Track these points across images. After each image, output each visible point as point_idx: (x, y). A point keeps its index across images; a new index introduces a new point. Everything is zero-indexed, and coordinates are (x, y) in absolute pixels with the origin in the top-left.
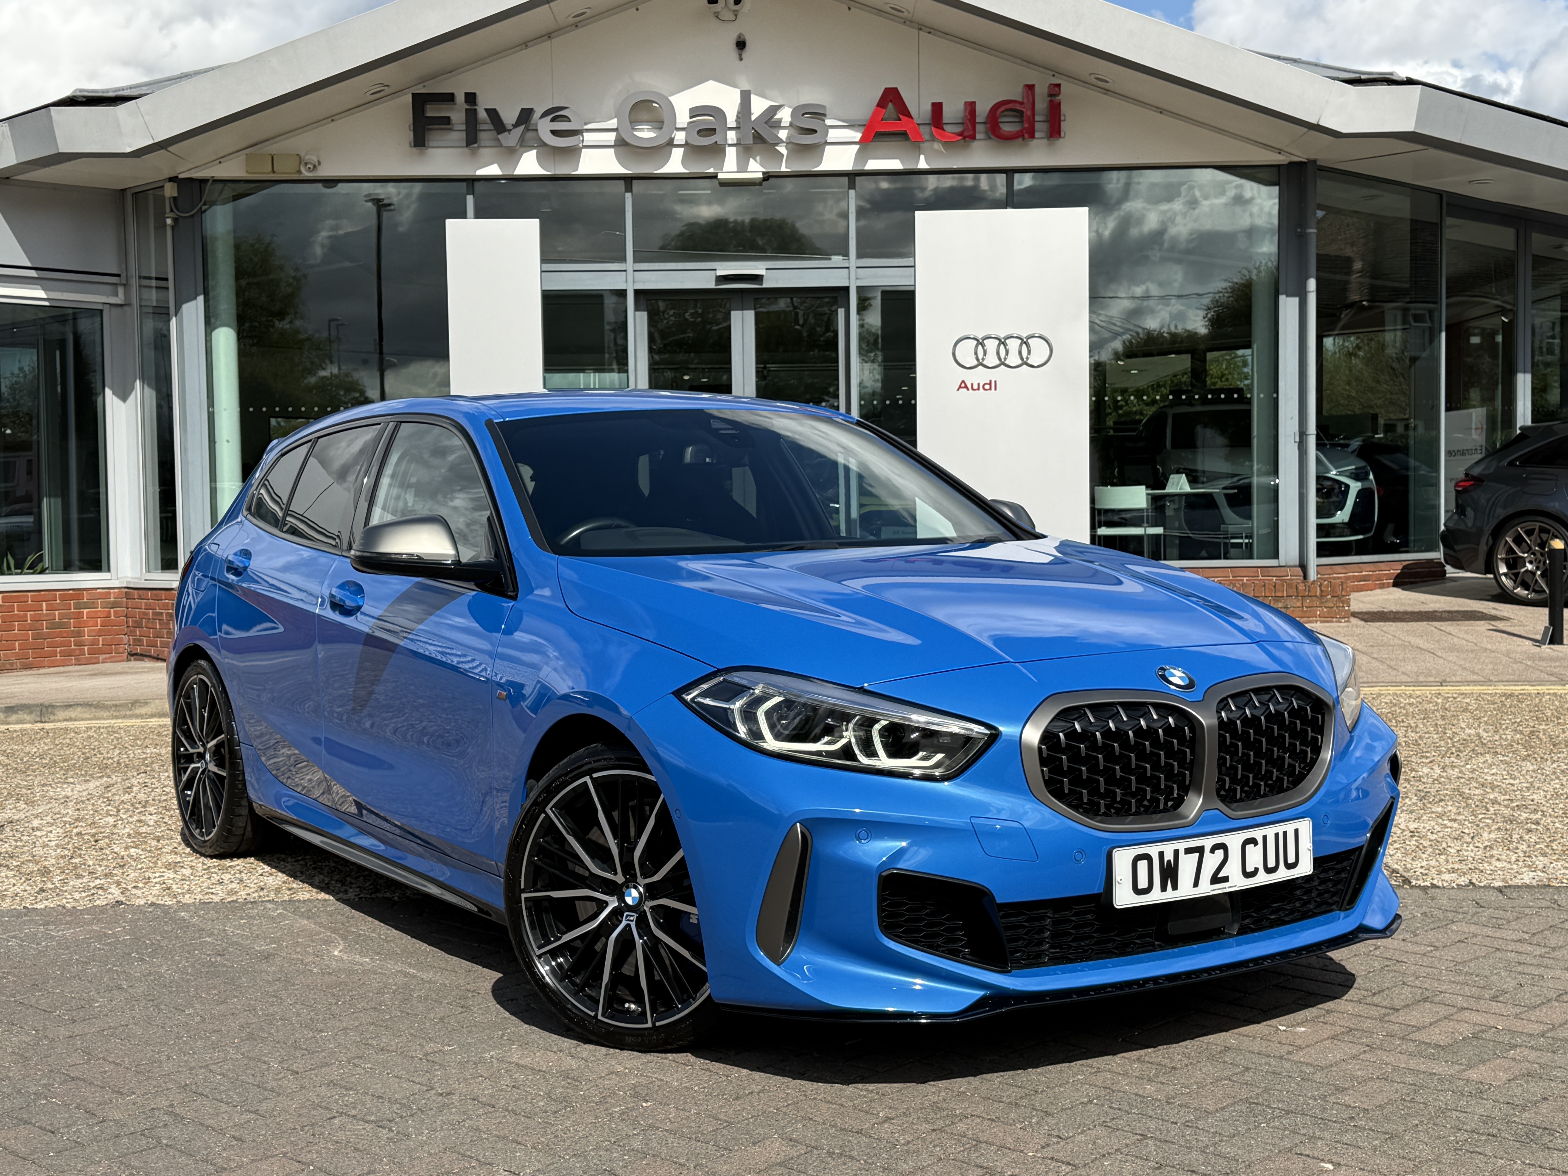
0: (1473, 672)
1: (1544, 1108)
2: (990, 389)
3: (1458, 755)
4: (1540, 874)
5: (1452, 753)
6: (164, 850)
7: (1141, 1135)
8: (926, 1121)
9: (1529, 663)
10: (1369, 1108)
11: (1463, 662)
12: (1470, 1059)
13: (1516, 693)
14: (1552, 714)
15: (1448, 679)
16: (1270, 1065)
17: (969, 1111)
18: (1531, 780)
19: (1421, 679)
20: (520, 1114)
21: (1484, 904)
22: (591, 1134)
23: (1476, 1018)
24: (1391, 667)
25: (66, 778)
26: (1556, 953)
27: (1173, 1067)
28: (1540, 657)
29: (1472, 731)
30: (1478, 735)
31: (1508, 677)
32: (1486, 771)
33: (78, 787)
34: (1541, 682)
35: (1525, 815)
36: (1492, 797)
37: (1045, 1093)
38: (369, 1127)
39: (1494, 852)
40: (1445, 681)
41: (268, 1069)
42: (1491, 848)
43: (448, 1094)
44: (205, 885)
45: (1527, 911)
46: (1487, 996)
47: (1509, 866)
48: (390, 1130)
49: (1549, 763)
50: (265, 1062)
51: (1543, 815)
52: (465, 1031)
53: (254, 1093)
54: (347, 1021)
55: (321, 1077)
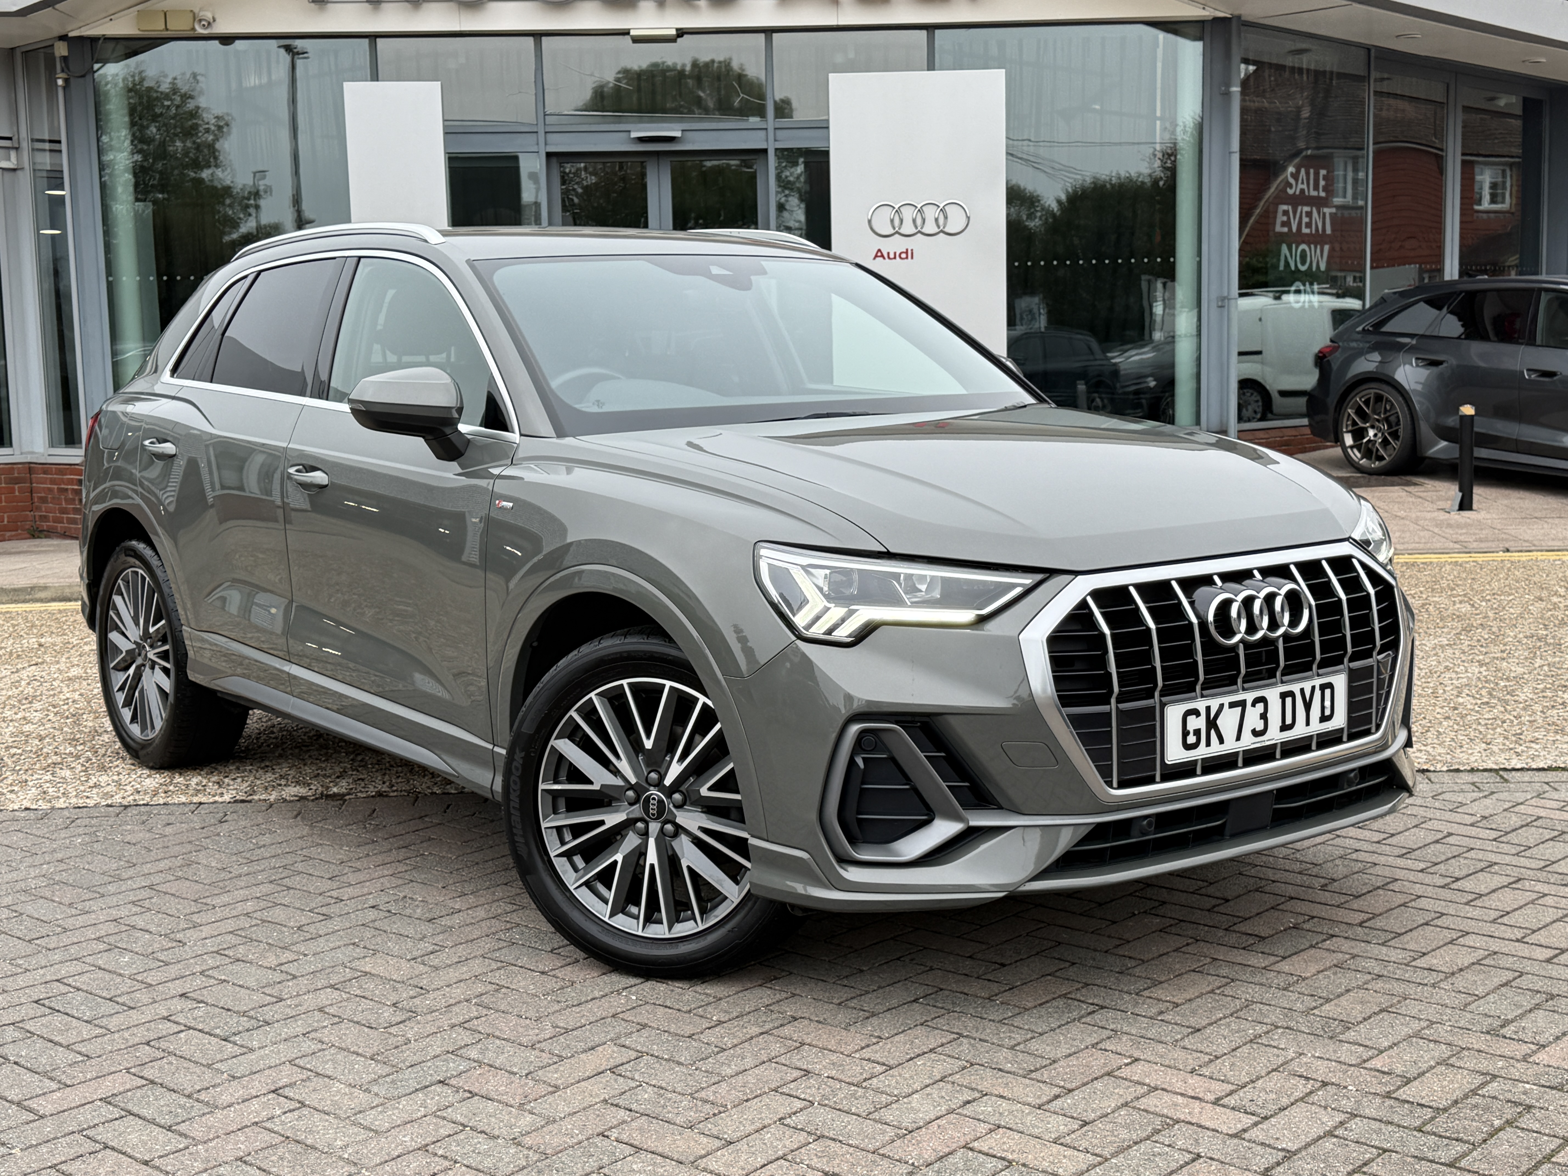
2: (906, 256)
8: (756, 1024)
9: (1436, 530)
10: (1179, 1001)
12: (1286, 950)
13: (1419, 562)
28: (1449, 524)
34: (1445, 551)
37: (875, 993)
38: (214, 1040)
43: (296, 1006)
52: (321, 940)
53: (108, 1008)
54: (206, 931)
55: (174, 989)
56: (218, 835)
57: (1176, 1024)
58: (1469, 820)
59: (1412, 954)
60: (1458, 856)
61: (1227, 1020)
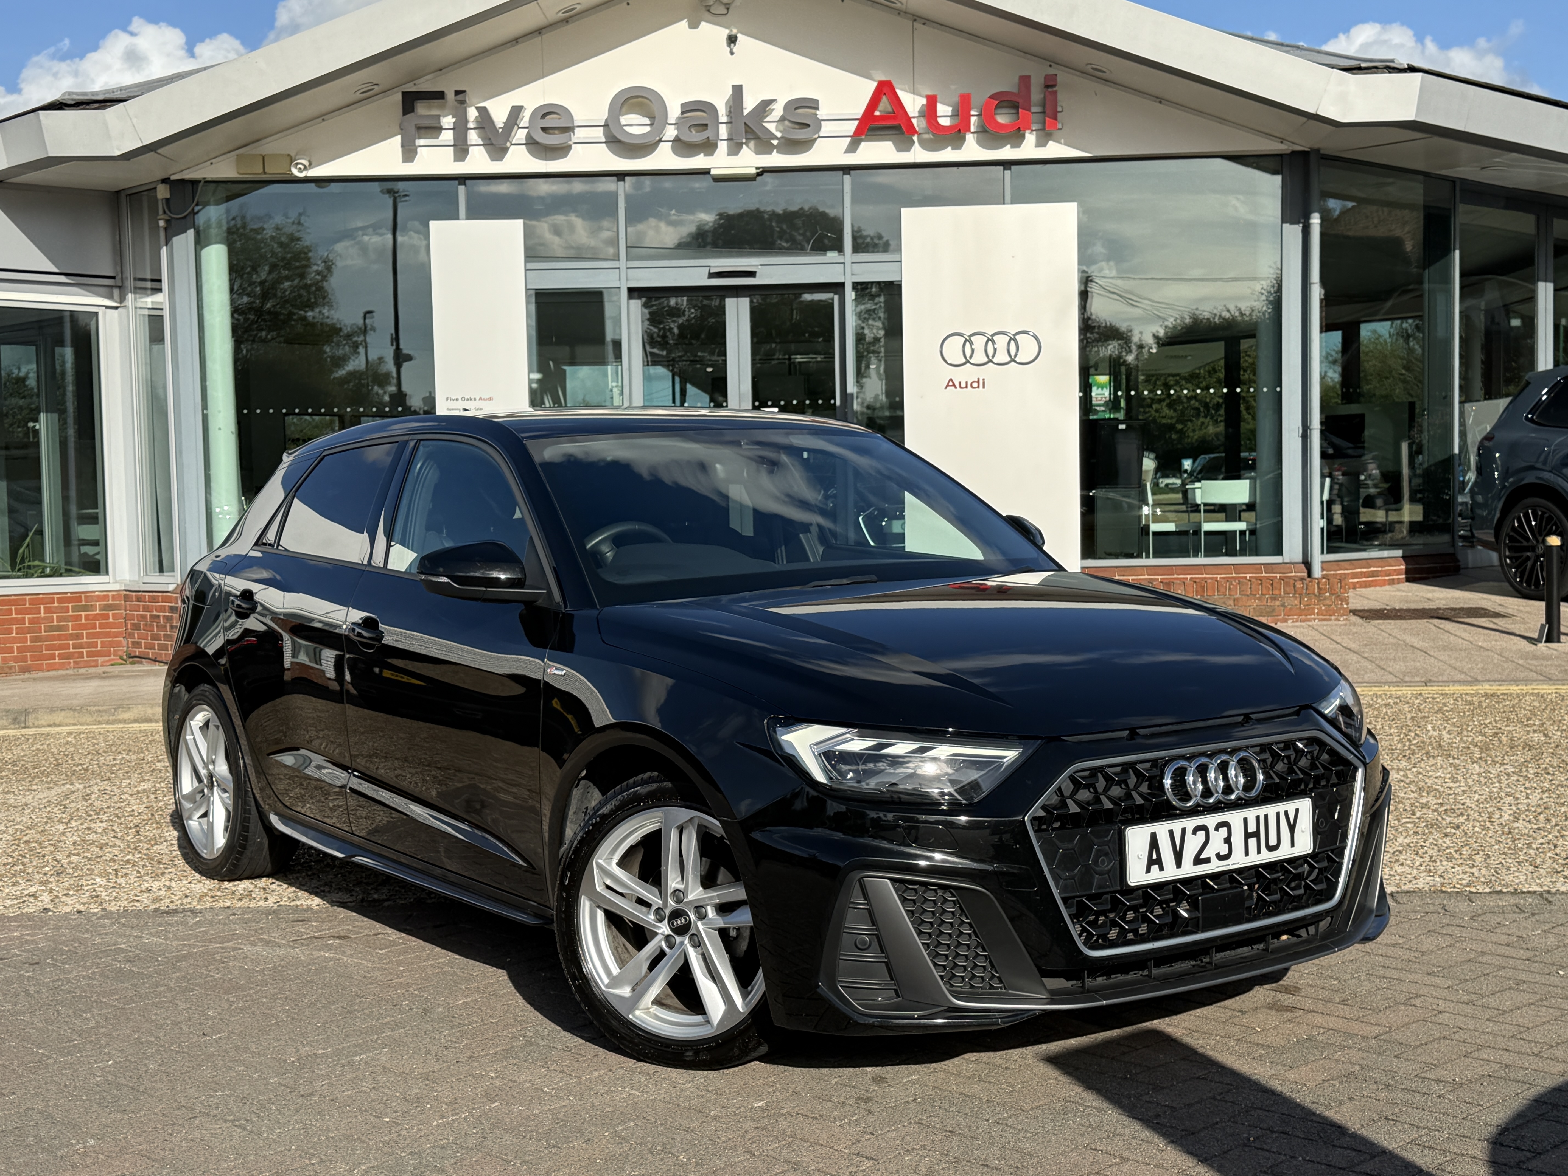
0: (1461, 672)
2: (978, 387)
3: (1410, 758)
4: (1437, 878)
5: (1404, 756)
6: (104, 858)
9: (1521, 662)
10: (1178, 1106)
11: (1453, 661)
13: (1499, 693)
14: (1525, 715)
15: (1434, 679)
17: (796, 1109)
18: (1471, 783)
19: (1407, 679)
20: (371, 1114)
22: (432, 1133)
23: (1319, 1019)
24: (1379, 666)
25: (31, 785)
26: (1424, 957)
27: (1006, 1068)
28: (1534, 656)
29: (1436, 734)
30: (1440, 736)
31: (1496, 676)
32: (1431, 773)
33: (41, 795)
34: (1527, 681)
35: (1448, 820)
36: (1424, 801)
39: (1402, 857)
40: (1430, 681)
41: (146, 1072)
45: (1412, 916)
46: (1338, 1000)
47: (1409, 871)
48: (245, 1129)
49: (1498, 765)
51: (1468, 820)
57: (1171, 1127)
58: (1504, 939)
59: (1423, 1065)
60: (1488, 974)
61: (1224, 1124)
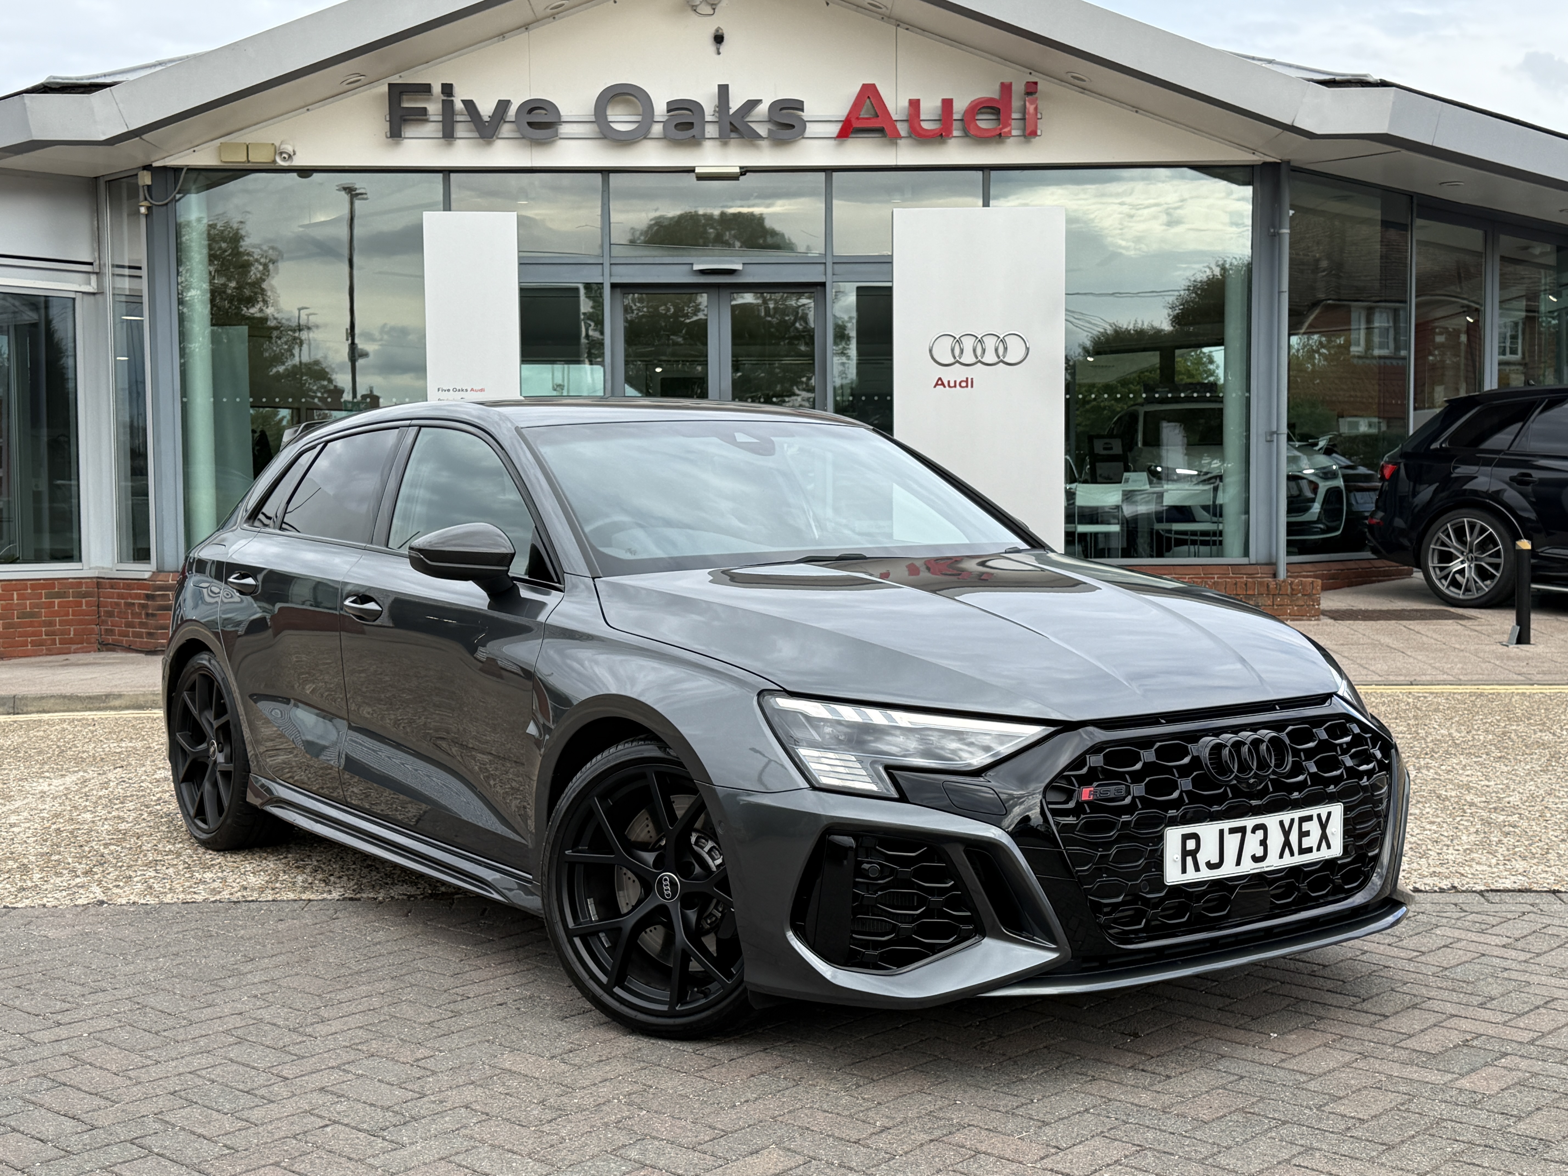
0: (1443, 672)
1: (1537, 1118)
2: (967, 386)
4: (1520, 877)
7: (1138, 1145)
9: (1497, 663)
10: (1365, 1118)
11: (1432, 661)
12: (1461, 1068)
13: (1486, 693)
14: (1523, 714)
15: (1418, 678)
16: (1263, 1074)
18: (1505, 782)
21: (1467, 909)
24: (1362, 666)
26: (1540, 959)
28: (1509, 657)
29: (1445, 732)
30: (1451, 735)
31: (1477, 676)
32: (1461, 772)
33: (55, 782)
34: (1510, 682)
35: (1502, 818)
36: (1468, 798)
37: (1041, 1102)
38: (362, 1135)
39: (1474, 856)
40: (1415, 680)
42: (1472, 851)
43: (441, 1102)
44: (187, 884)
45: (1509, 916)
47: (1489, 870)
49: (1522, 764)
50: (254, 1068)
52: (455, 1036)
53: (245, 1100)
54: (336, 1026)
55: (312, 1083)
56: (331, 931)
57: (1368, 1140)
61: (1421, 1138)
